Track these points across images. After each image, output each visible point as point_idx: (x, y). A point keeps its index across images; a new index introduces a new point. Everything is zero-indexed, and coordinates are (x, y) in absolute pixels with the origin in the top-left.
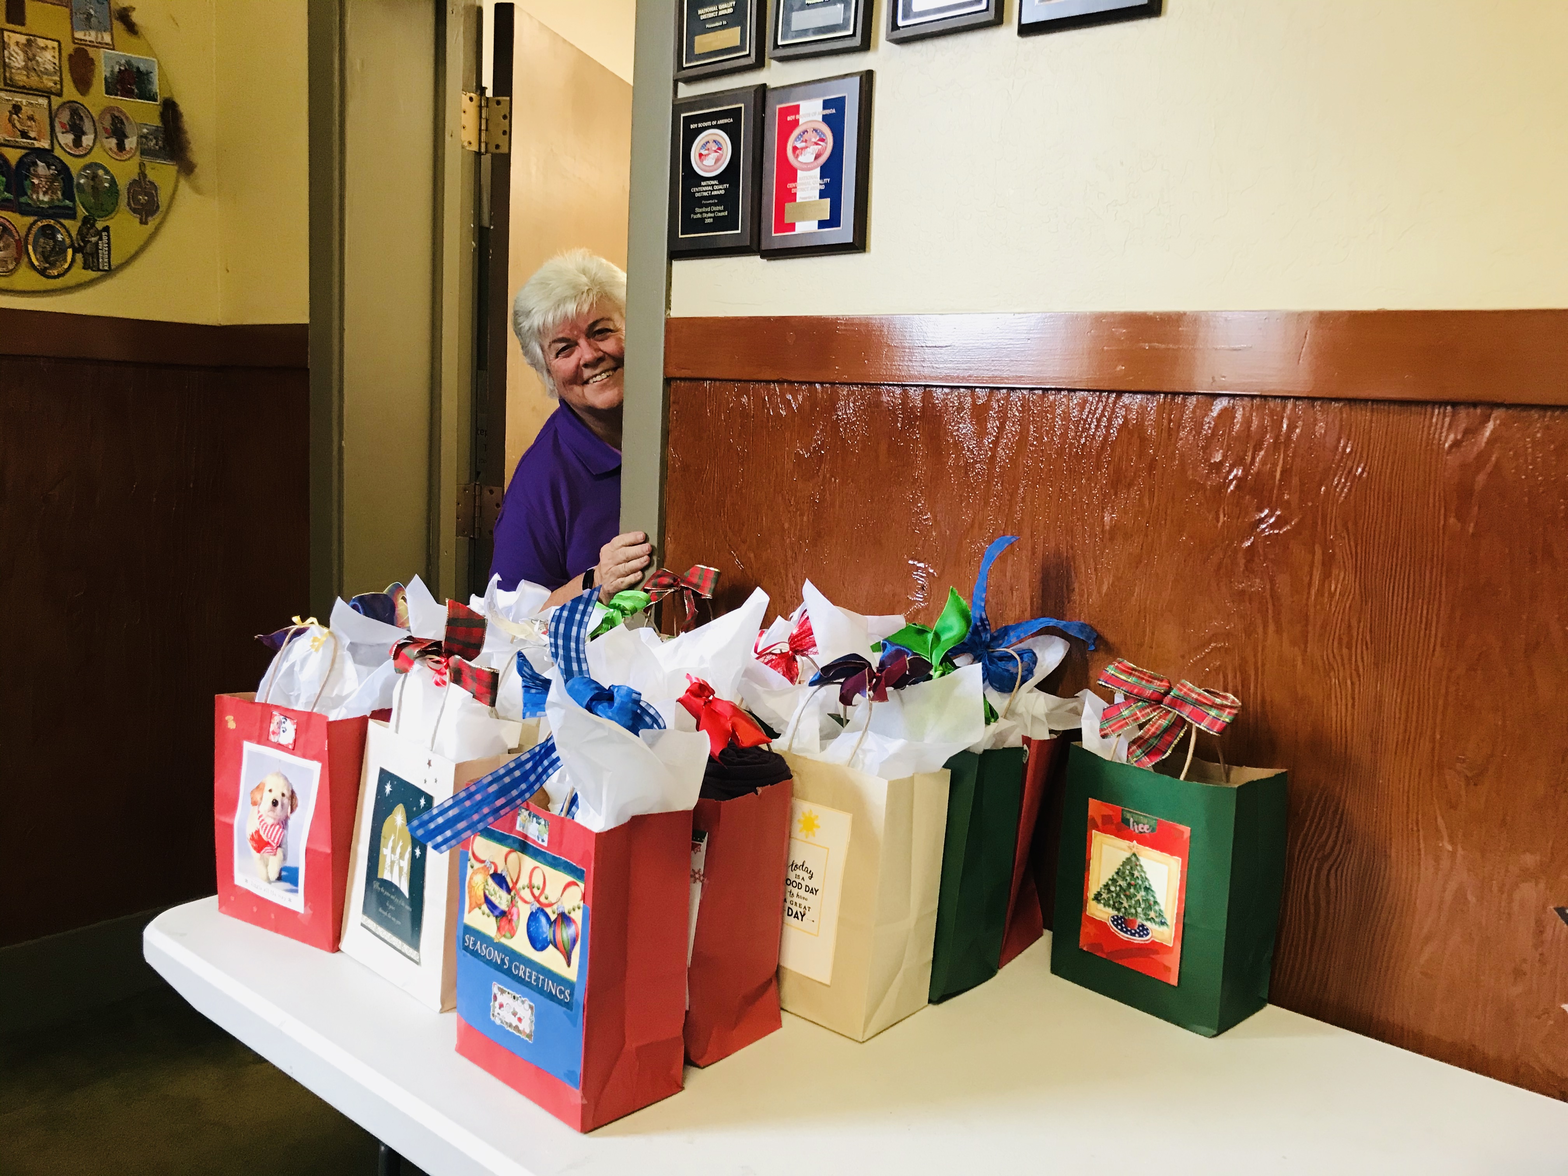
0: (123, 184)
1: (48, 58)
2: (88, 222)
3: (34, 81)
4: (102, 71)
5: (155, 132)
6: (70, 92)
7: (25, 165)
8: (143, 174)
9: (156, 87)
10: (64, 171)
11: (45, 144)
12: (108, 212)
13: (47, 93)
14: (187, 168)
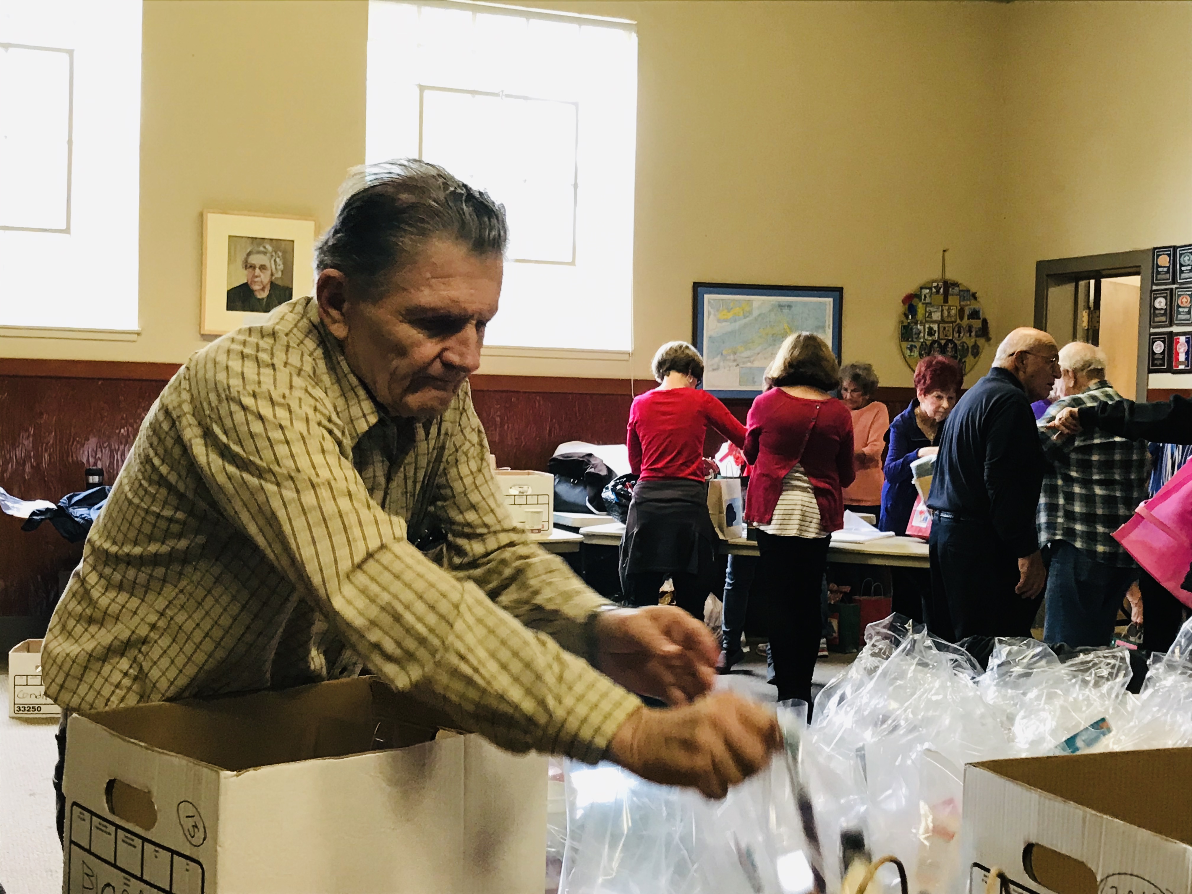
0: (970, 346)
1: (953, 312)
2: (960, 360)
3: (949, 320)
4: (967, 312)
5: (980, 329)
7: (946, 344)
8: (975, 343)
9: (981, 315)
10: (955, 345)
11: (950, 338)
12: (966, 356)
13: (952, 322)
14: (988, 339)
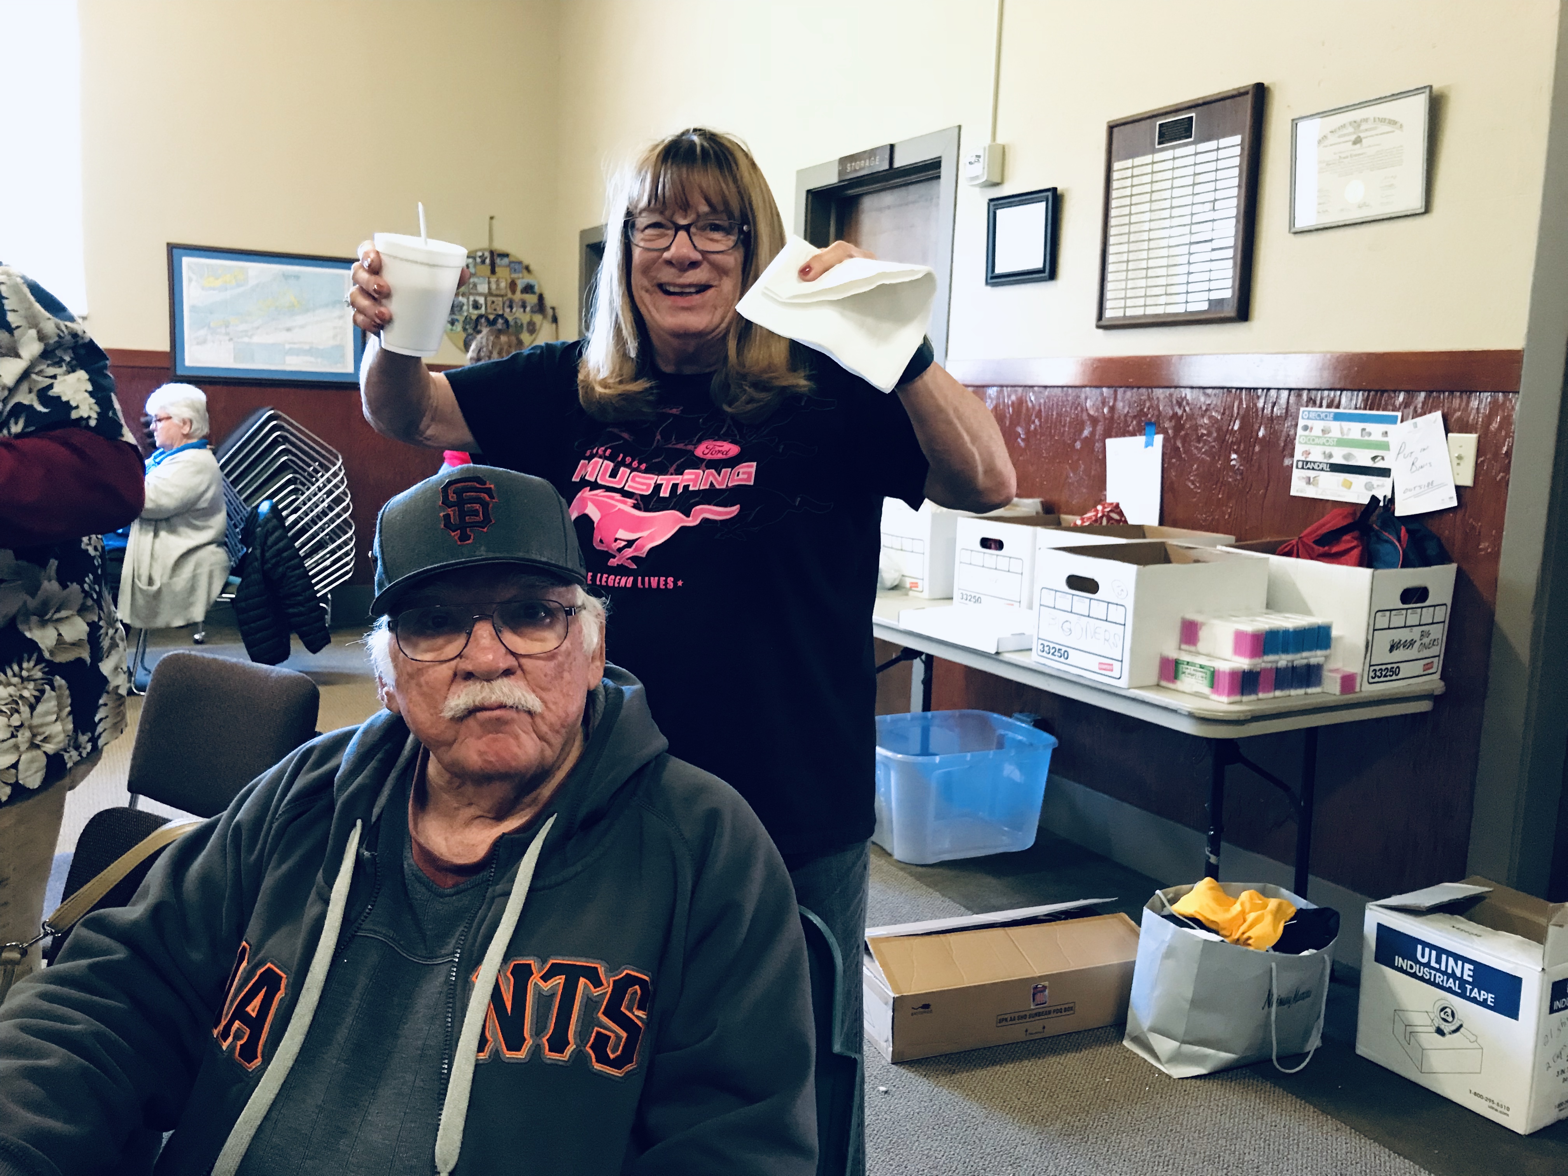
0: (525, 322)
1: (503, 285)
3: (498, 292)
4: (520, 287)
5: (535, 305)
6: (510, 295)
7: (495, 320)
8: (531, 319)
9: (536, 289)
11: (501, 312)
13: (502, 296)
14: (546, 316)
